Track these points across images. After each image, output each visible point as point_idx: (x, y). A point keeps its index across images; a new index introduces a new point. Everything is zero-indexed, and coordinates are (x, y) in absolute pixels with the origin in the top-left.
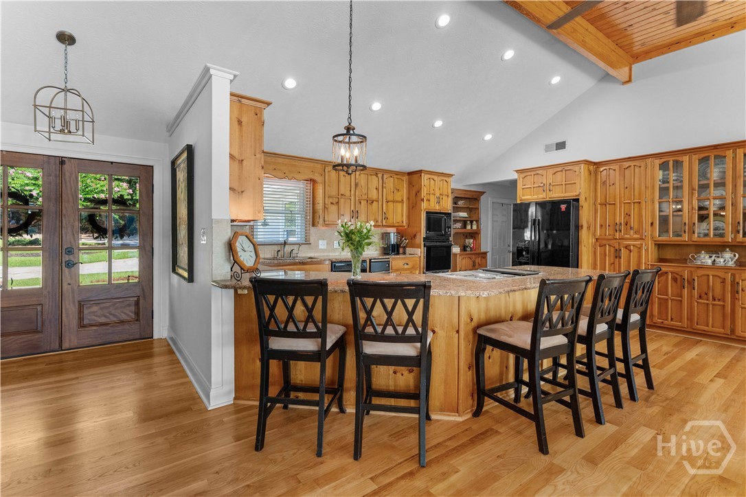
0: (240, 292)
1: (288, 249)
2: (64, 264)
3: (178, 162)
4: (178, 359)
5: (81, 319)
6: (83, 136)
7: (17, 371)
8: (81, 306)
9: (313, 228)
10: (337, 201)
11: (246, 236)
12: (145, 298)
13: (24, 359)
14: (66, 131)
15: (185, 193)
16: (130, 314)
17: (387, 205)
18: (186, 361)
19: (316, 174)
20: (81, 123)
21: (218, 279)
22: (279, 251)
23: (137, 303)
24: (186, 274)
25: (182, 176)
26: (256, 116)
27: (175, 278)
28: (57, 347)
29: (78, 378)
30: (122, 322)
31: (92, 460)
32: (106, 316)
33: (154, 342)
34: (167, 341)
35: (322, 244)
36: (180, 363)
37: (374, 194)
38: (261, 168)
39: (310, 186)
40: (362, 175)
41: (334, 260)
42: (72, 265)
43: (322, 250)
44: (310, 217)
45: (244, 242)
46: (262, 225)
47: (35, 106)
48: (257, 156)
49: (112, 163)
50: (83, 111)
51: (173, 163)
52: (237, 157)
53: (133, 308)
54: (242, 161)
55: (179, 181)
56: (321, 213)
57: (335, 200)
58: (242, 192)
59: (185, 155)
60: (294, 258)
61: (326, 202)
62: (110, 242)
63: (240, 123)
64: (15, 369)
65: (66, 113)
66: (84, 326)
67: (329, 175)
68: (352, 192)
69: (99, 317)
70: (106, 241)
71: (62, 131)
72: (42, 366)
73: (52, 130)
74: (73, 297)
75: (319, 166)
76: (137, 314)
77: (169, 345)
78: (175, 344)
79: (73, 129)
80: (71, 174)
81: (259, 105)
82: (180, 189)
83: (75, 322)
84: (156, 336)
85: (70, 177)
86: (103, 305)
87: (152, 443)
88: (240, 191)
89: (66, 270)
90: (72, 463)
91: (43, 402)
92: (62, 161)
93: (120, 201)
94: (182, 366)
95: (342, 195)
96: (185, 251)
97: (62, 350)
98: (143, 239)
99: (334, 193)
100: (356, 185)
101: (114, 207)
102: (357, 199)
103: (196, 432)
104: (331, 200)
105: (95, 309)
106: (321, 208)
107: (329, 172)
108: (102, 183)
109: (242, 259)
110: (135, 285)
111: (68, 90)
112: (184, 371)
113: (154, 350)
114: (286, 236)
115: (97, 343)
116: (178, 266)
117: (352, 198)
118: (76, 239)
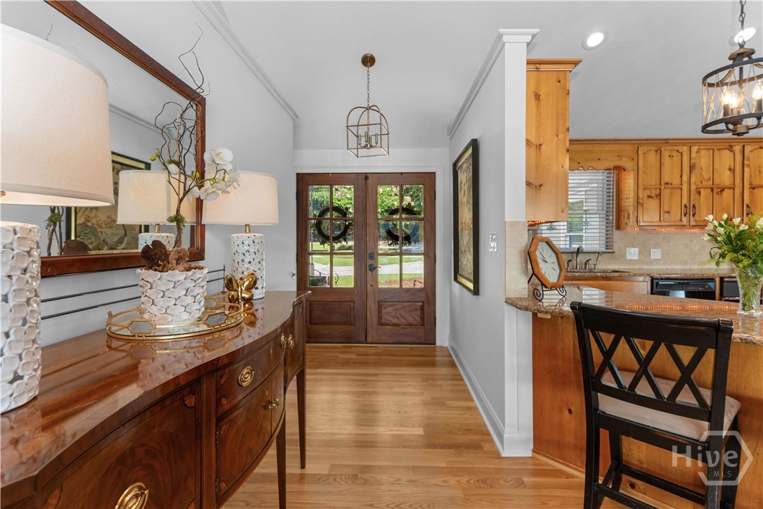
0: (540, 315)
1: (582, 258)
2: (368, 268)
3: (460, 164)
4: (460, 375)
5: (380, 318)
6: (381, 147)
7: (337, 357)
8: (380, 305)
9: (618, 232)
10: (658, 192)
11: (547, 243)
12: (428, 304)
13: (343, 346)
14: (369, 146)
15: (468, 195)
16: (417, 318)
17: (751, 193)
18: (470, 379)
19: (624, 159)
20: (379, 136)
21: (513, 295)
22: (570, 261)
23: (422, 308)
24: (471, 286)
25: (465, 177)
26: (558, 84)
27: (456, 286)
28: (363, 340)
29: (377, 375)
30: (410, 325)
31: (390, 479)
32: (398, 318)
33: (437, 349)
34: (448, 351)
35: (633, 253)
36: (462, 380)
37: (725, 178)
38: (565, 151)
39: (613, 176)
40: (703, 152)
41: (656, 276)
42: (374, 268)
43: (632, 262)
44: (613, 218)
45: (545, 250)
46: (548, 229)
47: (347, 127)
48: (560, 136)
49: (402, 173)
50: (380, 124)
51: (455, 165)
52: (533, 142)
53: (419, 313)
54: (540, 145)
55: (461, 183)
56: (631, 211)
57: (654, 193)
58: (541, 186)
59: (470, 151)
60: (591, 271)
61: (640, 196)
62: (401, 248)
63: (537, 97)
64: (336, 355)
65: (368, 129)
66: (382, 325)
67: (645, 159)
68: (685, 178)
69: (393, 317)
70: (397, 247)
71: (366, 147)
72: (353, 356)
73: (359, 147)
74: (374, 298)
75: (629, 148)
76: (422, 318)
77: (450, 356)
78: (457, 356)
79: (373, 144)
80: (373, 187)
81: (562, 68)
82: (462, 192)
83: (375, 319)
84: (438, 343)
85: (372, 190)
86: (396, 307)
87: (444, 482)
88: (537, 185)
89: (369, 272)
90: (374, 475)
91: (354, 393)
92: (366, 176)
93: (409, 210)
94: (465, 385)
95: (667, 184)
96: (468, 259)
97: (367, 343)
98: (426, 246)
99: (652, 180)
100: (692, 168)
101: (404, 216)
102: (693, 187)
103: (491, 486)
104: (648, 193)
105: (390, 309)
106: (631, 204)
107: (644, 153)
108: (393, 198)
109: (543, 271)
110: (420, 290)
111: (370, 108)
112: (467, 391)
113: (438, 358)
114: (568, 243)
115: (391, 341)
116: (460, 275)
117: (685, 187)
118: (376, 245)
